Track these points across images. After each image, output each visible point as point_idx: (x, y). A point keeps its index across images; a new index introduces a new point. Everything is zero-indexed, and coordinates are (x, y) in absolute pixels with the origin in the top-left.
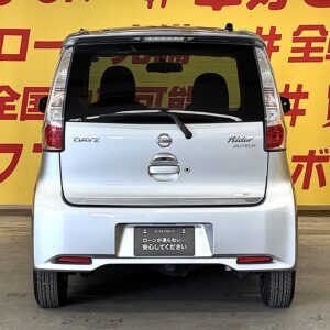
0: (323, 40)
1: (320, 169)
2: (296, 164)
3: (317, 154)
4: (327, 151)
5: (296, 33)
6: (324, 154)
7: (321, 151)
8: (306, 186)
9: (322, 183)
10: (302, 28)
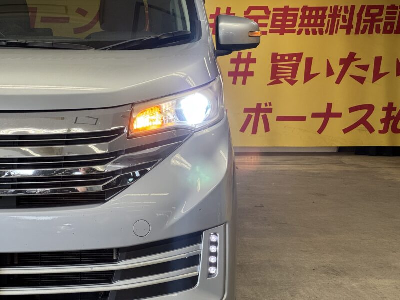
0: (268, 18)
1: (265, 118)
2: (247, 114)
3: (263, 107)
4: (270, 104)
5: (247, 13)
6: (269, 107)
7: (266, 105)
8: (255, 132)
9: (267, 129)
10: (251, 9)
